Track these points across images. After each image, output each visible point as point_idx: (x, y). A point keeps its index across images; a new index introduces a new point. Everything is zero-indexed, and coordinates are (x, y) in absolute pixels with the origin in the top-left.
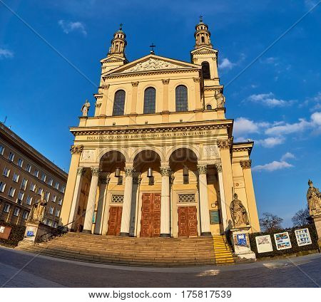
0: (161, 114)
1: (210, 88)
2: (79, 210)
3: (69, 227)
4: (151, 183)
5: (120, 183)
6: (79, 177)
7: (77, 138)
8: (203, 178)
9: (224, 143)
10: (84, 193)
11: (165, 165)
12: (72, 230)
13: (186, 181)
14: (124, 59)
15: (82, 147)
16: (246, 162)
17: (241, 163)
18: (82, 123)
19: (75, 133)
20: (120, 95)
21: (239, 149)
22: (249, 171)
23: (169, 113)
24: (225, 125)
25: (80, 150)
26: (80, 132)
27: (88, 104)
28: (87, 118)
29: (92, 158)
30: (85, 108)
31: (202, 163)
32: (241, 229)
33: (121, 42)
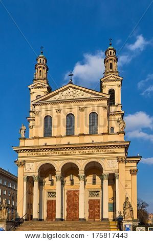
0: (78, 136)
1: (114, 114)
2: (28, 204)
3: (24, 218)
4: (72, 184)
5: (52, 184)
6: (25, 183)
7: (20, 155)
8: (106, 182)
9: (122, 159)
10: (30, 193)
11: (82, 173)
12: (26, 220)
13: (94, 183)
14: (47, 86)
15: (24, 161)
16: (134, 171)
17: (131, 171)
18: (22, 143)
19: (18, 151)
20: (48, 120)
21: (131, 161)
22: (135, 177)
23: (84, 135)
24: (124, 145)
25: (23, 164)
26: (21, 150)
27: (24, 128)
28: (25, 139)
29: (32, 169)
30: (22, 131)
31: (106, 172)
32: (128, 221)
33: (44, 68)
